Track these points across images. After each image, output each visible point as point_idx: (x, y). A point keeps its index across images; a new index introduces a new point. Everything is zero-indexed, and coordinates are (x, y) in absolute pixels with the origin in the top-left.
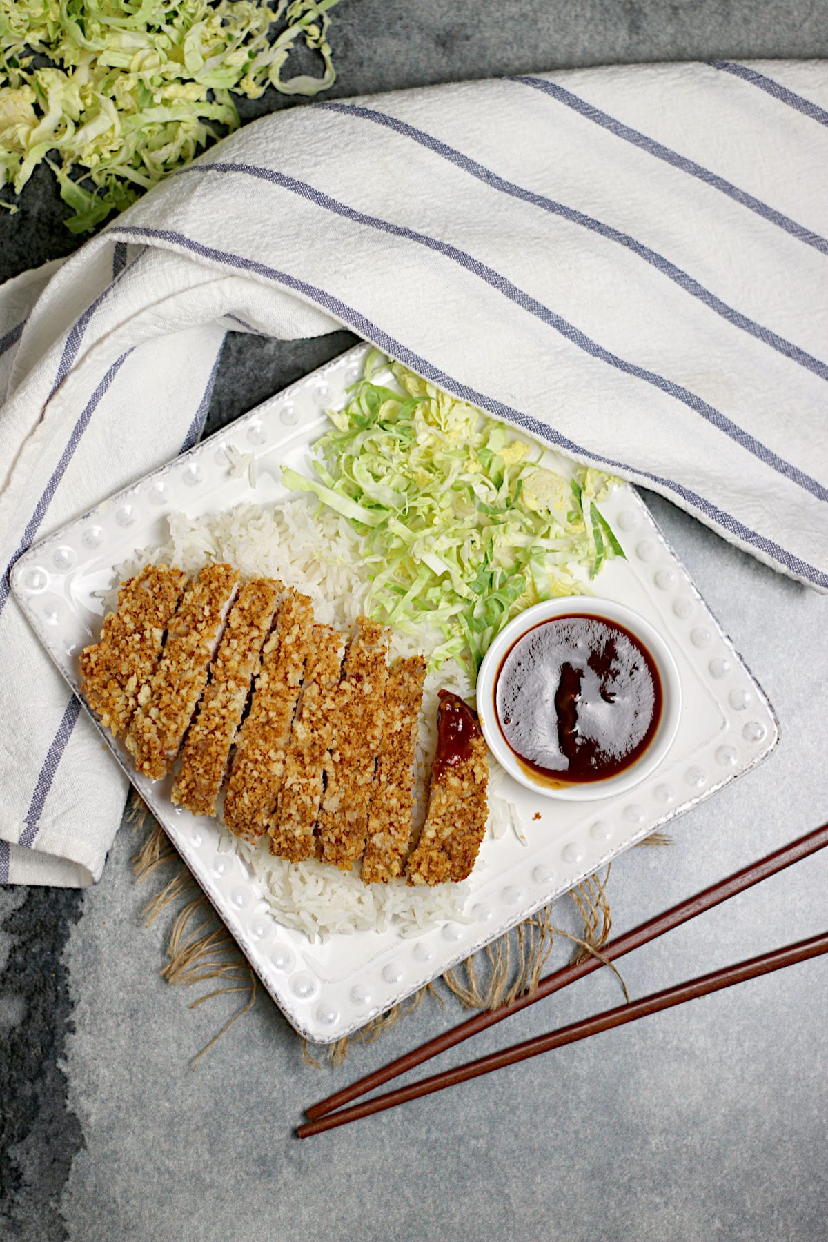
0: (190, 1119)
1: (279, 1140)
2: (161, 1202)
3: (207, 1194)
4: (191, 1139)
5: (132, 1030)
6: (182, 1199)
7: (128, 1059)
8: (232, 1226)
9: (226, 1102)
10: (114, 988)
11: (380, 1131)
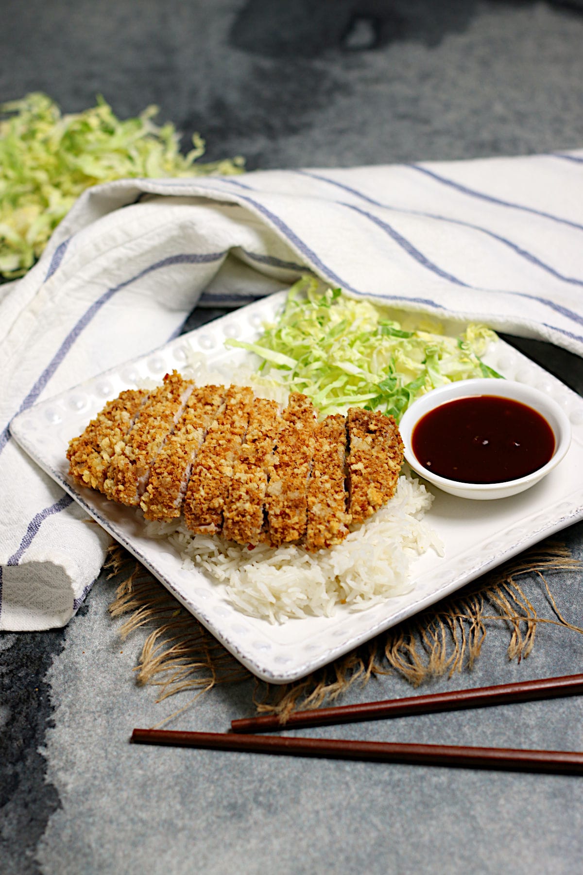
0: (162, 781)
1: (248, 791)
2: (134, 844)
3: (180, 835)
4: (163, 795)
5: (108, 722)
6: (155, 841)
7: (103, 742)
8: (205, 858)
9: (196, 766)
10: (92, 695)
11: (345, 778)
